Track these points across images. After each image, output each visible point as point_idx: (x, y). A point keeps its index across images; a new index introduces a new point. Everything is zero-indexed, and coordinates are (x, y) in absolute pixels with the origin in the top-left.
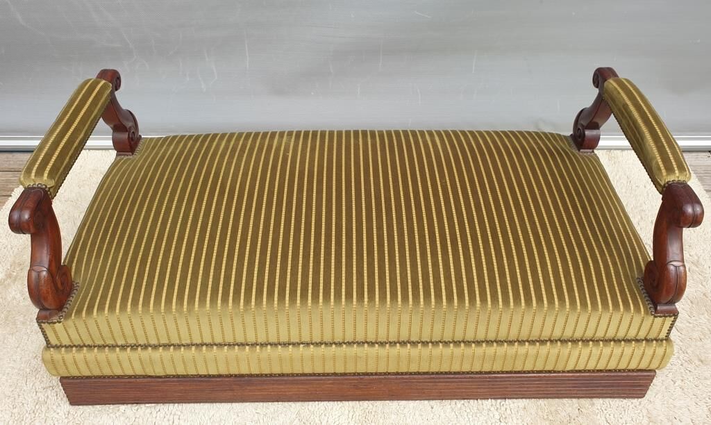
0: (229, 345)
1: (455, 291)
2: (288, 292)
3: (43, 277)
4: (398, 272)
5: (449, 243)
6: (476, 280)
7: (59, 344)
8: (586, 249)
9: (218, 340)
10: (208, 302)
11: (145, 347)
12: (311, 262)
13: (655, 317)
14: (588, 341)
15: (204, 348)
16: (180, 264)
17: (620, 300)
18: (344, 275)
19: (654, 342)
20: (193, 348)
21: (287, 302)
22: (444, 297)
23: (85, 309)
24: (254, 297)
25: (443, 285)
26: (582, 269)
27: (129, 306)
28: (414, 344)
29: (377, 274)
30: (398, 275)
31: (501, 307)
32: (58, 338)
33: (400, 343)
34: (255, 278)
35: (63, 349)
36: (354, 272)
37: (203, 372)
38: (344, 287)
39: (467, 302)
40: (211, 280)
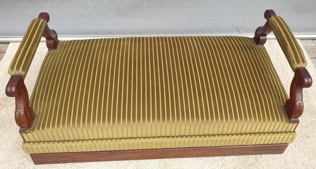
0: (106, 139)
1: (205, 115)
2: (131, 117)
3: (22, 115)
4: (180, 106)
5: (202, 93)
6: (213, 109)
7: (29, 141)
8: (261, 94)
9: (101, 137)
10: (96, 122)
11: (68, 141)
12: (141, 103)
13: (290, 123)
14: (261, 133)
15: (95, 141)
16: (83, 105)
17: (275, 117)
18: (156, 108)
19: (289, 133)
20: (90, 141)
21: (131, 121)
22: (200, 118)
23: (41, 126)
24: (116, 119)
25: (199, 112)
26: (259, 103)
27: (61, 125)
28: (187, 136)
29: (170, 108)
30: (180, 108)
31: (224, 121)
32: (29, 139)
33: (180, 136)
34: (117, 111)
35: (32, 143)
36: (161, 107)
37: (94, 150)
38: (156, 114)
39: (210, 119)
40: (97, 112)
